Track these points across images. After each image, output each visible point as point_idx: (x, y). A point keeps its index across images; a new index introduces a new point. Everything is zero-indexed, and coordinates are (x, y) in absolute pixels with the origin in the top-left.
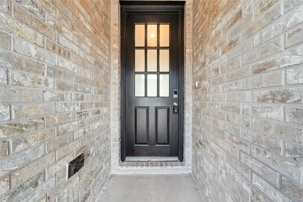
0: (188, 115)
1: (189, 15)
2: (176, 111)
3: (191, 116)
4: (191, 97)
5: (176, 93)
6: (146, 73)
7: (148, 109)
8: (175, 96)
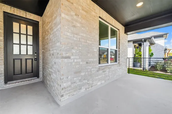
0: (41, 61)
1: (40, 27)
2: (36, 60)
3: (42, 61)
4: (42, 55)
5: (36, 53)
6: (20, 44)
7: (21, 60)
8: (36, 54)
